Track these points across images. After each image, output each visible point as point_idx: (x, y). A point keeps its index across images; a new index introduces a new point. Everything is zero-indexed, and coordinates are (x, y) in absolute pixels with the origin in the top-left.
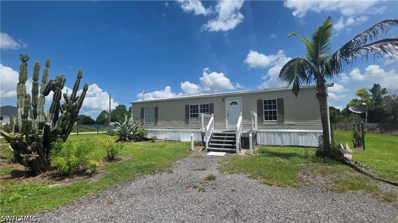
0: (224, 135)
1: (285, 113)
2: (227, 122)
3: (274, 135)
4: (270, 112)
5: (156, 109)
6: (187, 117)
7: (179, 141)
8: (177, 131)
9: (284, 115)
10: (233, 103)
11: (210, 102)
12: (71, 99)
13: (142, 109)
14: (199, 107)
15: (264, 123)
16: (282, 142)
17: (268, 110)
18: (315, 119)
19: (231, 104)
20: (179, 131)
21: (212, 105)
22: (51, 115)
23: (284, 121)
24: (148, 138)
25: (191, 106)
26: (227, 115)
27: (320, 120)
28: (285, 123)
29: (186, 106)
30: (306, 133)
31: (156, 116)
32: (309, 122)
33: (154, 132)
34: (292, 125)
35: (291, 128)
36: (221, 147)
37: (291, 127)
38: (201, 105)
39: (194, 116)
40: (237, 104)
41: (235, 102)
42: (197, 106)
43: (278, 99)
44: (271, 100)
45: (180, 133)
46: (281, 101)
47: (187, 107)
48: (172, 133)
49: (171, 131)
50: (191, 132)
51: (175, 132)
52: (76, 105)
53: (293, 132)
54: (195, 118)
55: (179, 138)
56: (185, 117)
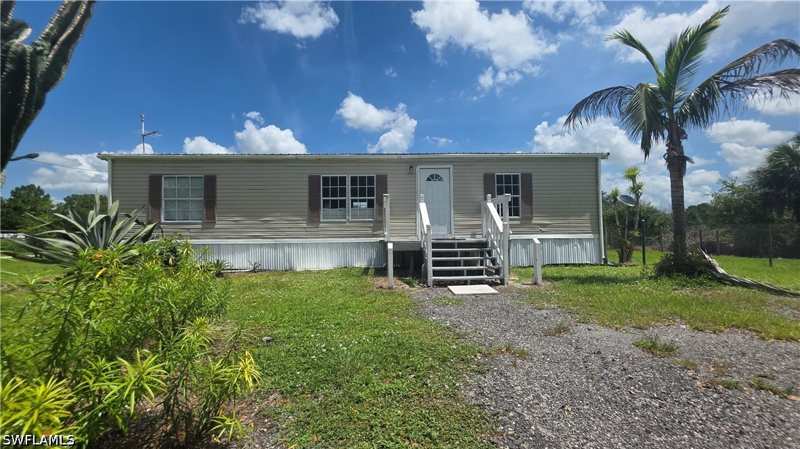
1: (534, 203)
5: (210, 181)
6: (314, 207)
7: (290, 270)
8: (283, 245)
9: (534, 207)
10: (432, 176)
11: (378, 172)
13: (155, 182)
14: (348, 182)
16: (530, 259)
18: (580, 214)
19: (429, 179)
20: (289, 245)
21: (383, 181)
23: (531, 219)
25: (325, 179)
27: (587, 217)
28: (534, 222)
29: (311, 178)
30: (567, 241)
31: (209, 202)
32: (573, 220)
34: (544, 226)
35: (544, 233)
37: (543, 229)
38: (354, 180)
39: (334, 205)
40: (441, 180)
41: (437, 176)
42: (343, 180)
43: (522, 175)
44: (510, 176)
45: (294, 250)
46: (527, 177)
47: (313, 181)
48: (266, 250)
49: (261, 245)
50: (324, 244)
51: (275, 246)
52: (37, 54)
53: (548, 240)
54: (337, 211)
55: (290, 263)
56: (307, 206)
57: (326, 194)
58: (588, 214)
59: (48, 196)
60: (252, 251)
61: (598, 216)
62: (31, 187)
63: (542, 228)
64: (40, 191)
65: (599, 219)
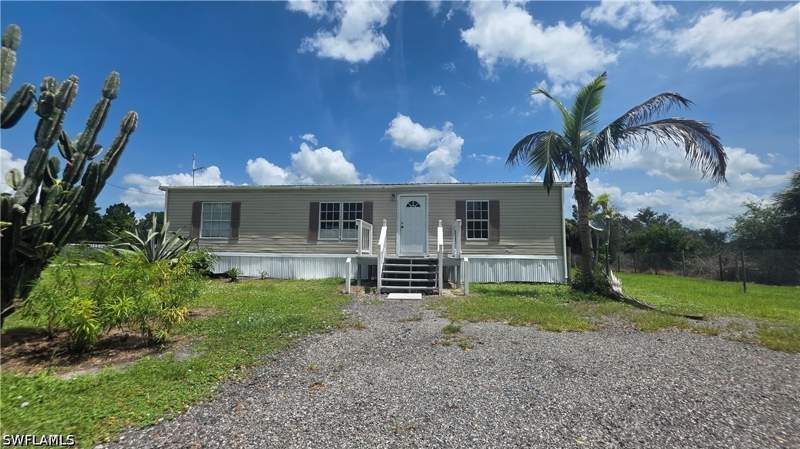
0: (408, 262)
1: (501, 227)
2: (398, 240)
3: (483, 263)
4: (478, 224)
5: (236, 207)
6: (313, 228)
7: (292, 279)
8: (288, 258)
9: (501, 230)
10: (411, 203)
11: (366, 200)
12: (80, 147)
13: (197, 207)
14: (342, 207)
15: (467, 243)
16: (496, 276)
17: (474, 220)
18: (544, 237)
19: (408, 206)
20: (293, 258)
21: (369, 206)
22: (29, 182)
23: (498, 241)
24: (215, 272)
25: (323, 205)
26: (399, 227)
27: (552, 240)
28: (501, 243)
29: (312, 204)
30: (532, 261)
31: (235, 223)
32: (538, 242)
33: (229, 259)
34: (511, 247)
35: (510, 253)
36: (407, 284)
38: (346, 205)
39: (330, 226)
40: (419, 206)
41: (416, 203)
42: (337, 205)
43: (491, 202)
44: (479, 203)
45: (296, 262)
46: (495, 204)
47: (314, 206)
48: (274, 262)
49: (271, 258)
50: (321, 259)
51: (282, 259)
52: (102, 165)
53: (513, 259)
54: (332, 231)
55: (293, 273)
56: (308, 227)
57: (323, 217)
58: (552, 237)
59: (133, 213)
60: (265, 263)
61: (562, 239)
62: (122, 205)
63: (508, 249)
64: (127, 208)
65: (562, 242)
